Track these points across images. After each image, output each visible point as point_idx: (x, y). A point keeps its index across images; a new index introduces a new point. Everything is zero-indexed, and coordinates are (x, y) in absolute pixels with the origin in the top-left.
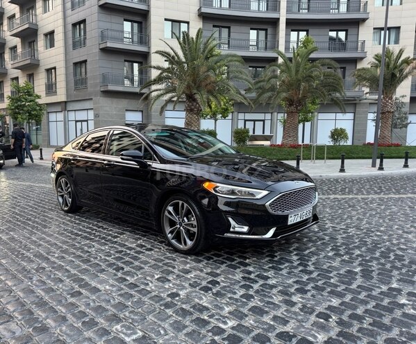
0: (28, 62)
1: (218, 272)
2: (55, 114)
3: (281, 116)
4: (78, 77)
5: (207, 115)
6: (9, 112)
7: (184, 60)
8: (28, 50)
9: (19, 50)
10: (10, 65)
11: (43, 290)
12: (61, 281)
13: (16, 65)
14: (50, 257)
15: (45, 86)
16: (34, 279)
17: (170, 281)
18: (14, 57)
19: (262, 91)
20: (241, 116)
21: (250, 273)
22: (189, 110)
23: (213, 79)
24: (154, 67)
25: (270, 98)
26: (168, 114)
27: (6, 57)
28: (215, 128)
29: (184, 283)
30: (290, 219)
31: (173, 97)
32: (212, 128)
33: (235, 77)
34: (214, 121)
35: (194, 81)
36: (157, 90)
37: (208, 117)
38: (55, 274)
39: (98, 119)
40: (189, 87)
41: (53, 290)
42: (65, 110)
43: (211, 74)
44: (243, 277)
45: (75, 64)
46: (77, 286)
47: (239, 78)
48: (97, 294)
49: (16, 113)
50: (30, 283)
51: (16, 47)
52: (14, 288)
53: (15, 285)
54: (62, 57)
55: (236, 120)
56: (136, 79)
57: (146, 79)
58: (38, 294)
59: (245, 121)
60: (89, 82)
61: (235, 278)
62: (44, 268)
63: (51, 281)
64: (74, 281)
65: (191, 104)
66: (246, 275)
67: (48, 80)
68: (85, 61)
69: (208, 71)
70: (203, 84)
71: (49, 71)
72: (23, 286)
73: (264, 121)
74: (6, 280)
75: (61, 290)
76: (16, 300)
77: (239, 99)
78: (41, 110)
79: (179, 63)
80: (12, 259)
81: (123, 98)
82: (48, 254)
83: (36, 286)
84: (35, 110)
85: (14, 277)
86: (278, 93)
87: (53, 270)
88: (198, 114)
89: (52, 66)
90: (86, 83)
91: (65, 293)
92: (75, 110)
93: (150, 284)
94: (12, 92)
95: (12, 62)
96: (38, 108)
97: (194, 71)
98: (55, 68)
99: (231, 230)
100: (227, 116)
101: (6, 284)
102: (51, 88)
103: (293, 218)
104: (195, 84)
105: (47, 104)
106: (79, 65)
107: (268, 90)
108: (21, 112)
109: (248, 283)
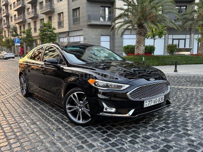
0: (49, 10)
1: (170, 138)
2: (63, 38)
3: (196, 36)
4: (75, 17)
5: (149, 37)
6: (39, 37)
7: (136, 4)
8: (49, 3)
9: (44, 4)
10: (39, 12)
11: (61, 143)
12: (71, 138)
13: (43, 12)
14: (63, 122)
15: (57, 23)
16: (55, 135)
17: (138, 143)
18: (41, 8)
19: (186, 20)
20: (170, 37)
21: (193, 141)
22: (139, 34)
23: (154, 14)
24: (119, 9)
25: (191, 25)
26: (125, 37)
27: (37, 8)
28: (154, 44)
29: (148, 146)
30: (145, 104)
31: (129, 26)
32: (152, 44)
33: (169, 12)
34: (153, 40)
35: (143, 16)
36: (120, 22)
37: (150, 37)
38: (67, 133)
39: (85, 41)
40: (139, 19)
41: (66, 144)
42: (68, 36)
43: (154, 10)
44: (188, 144)
45: (74, 10)
46: (80, 142)
47: (171, 13)
48: (93, 149)
49: (43, 38)
50: (53, 138)
51: (42, 2)
52: (44, 141)
53: (45, 139)
54: (66, 6)
55: (167, 39)
56: (107, 17)
57: (113, 17)
58: (58, 146)
59: (173, 39)
60: (81, 20)
61: (182, 144)
62: (60, 129)
63: (65, 137)
64: (79, 139)
65: (140, 30)
66: (191, 143)
67: (59, 20)
68: (79, 8)
69: (152, 9)
70: (149, 17)
71: (59, 14)
72: (49, 140)
73: (185, 39)
74: (40, 135)
75: (71, 144)
76: (46, 149)
77: (171, 25)
78: (56, 36)
79: (134, 5)
80: (43, 122)
81: (99, 28)
82: (62, 119)
83: (57, 140)
84: (53, 36)
85: (44, 133)
86: (197, 21)
87: (66, 130)
88: (144, 36)
89: (61, 11)
90: (79, 21)
91: (73, 146)
92: (73, 36)
93: (125, 144)
94: (41, 27)
95: (41, 11)
96: (54, 35)
97: (143, 10)
98: (62, 13)
99: (104, 110)
100: (162, 37)
101: (40, 138)
102: (60, 24)
103: (148, 103)
104: (143, 18)
105: (59, 33)
106: (76, 10)
107: (190, 20)
108: (45, 37)
109: (193, 149)
